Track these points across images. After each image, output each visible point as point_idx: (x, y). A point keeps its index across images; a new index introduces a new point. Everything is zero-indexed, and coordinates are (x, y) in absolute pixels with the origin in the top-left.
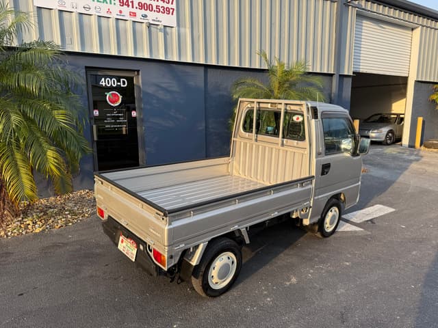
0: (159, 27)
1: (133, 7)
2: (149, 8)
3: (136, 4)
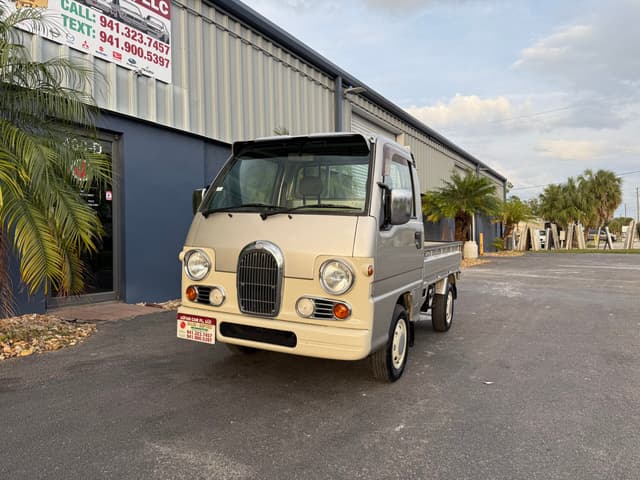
0: (150, 80)
1: (118, 46)
2: (138, 52)
3: (122, 44)
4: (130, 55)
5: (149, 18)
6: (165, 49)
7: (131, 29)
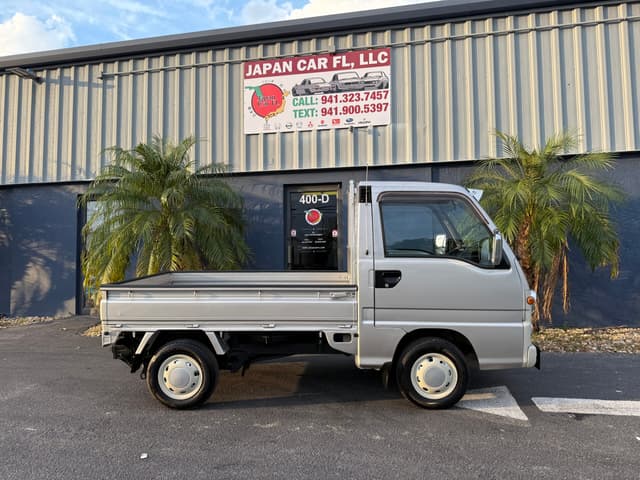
0: (367, 129)
1: (336, 114)
2: (356, 110)
3: (340, 110)
4: (349, 116)
5: (366, 75)
6: (384, 94)
7: (348, 93)
